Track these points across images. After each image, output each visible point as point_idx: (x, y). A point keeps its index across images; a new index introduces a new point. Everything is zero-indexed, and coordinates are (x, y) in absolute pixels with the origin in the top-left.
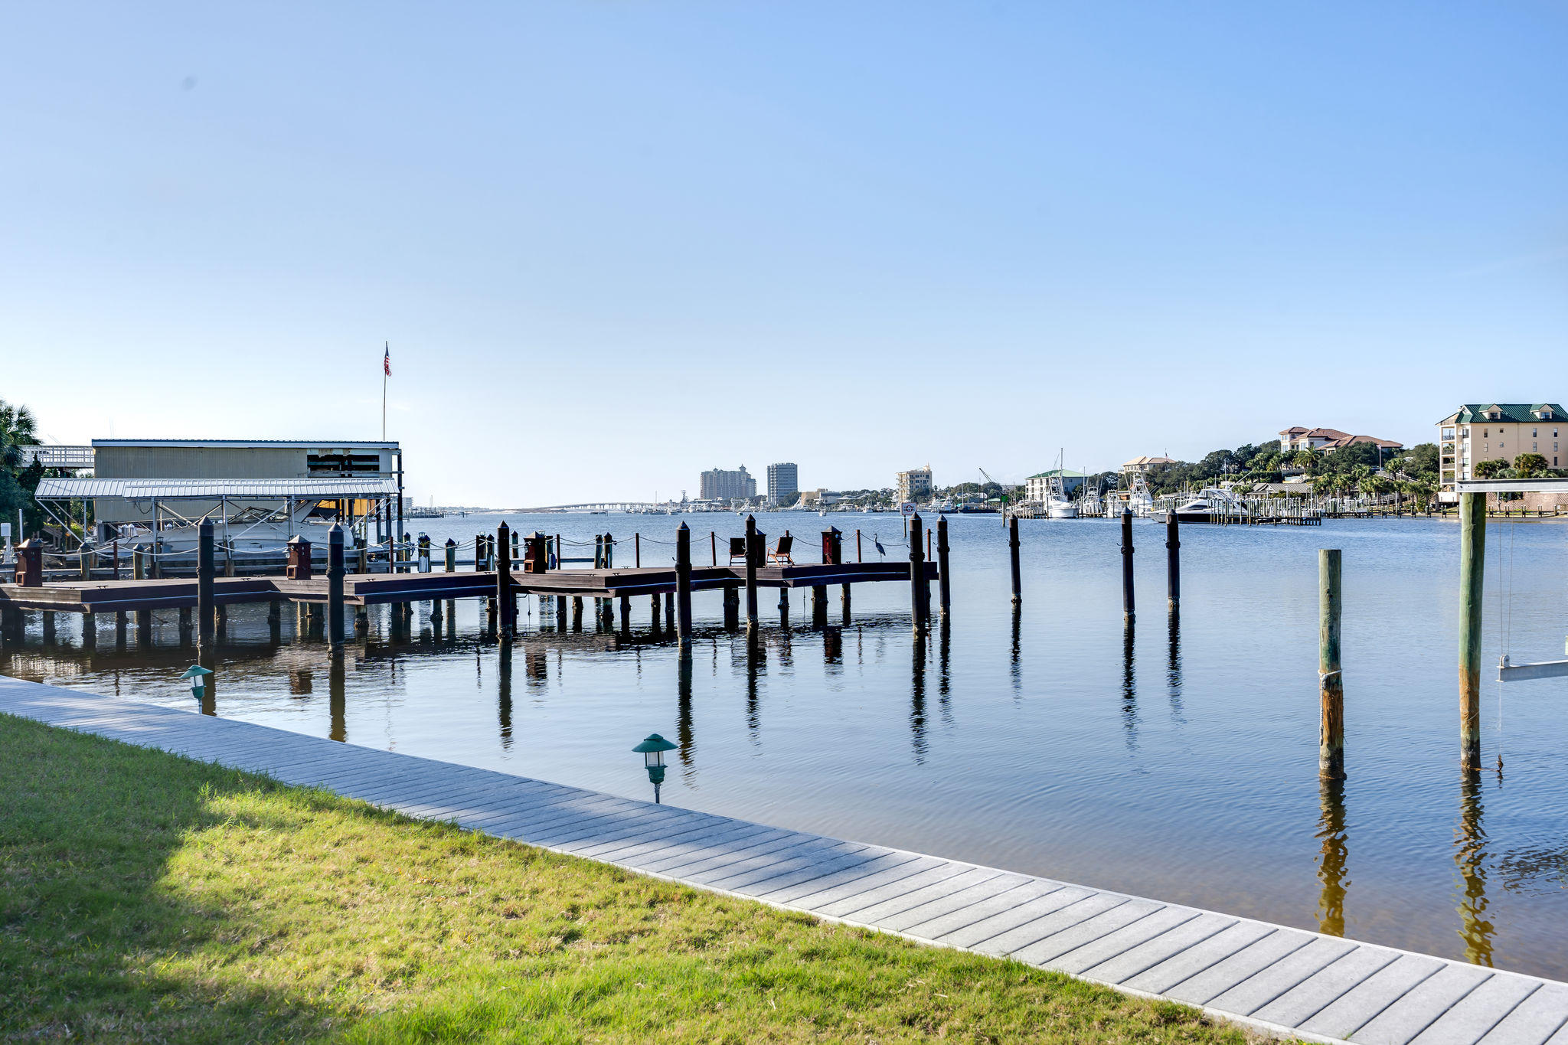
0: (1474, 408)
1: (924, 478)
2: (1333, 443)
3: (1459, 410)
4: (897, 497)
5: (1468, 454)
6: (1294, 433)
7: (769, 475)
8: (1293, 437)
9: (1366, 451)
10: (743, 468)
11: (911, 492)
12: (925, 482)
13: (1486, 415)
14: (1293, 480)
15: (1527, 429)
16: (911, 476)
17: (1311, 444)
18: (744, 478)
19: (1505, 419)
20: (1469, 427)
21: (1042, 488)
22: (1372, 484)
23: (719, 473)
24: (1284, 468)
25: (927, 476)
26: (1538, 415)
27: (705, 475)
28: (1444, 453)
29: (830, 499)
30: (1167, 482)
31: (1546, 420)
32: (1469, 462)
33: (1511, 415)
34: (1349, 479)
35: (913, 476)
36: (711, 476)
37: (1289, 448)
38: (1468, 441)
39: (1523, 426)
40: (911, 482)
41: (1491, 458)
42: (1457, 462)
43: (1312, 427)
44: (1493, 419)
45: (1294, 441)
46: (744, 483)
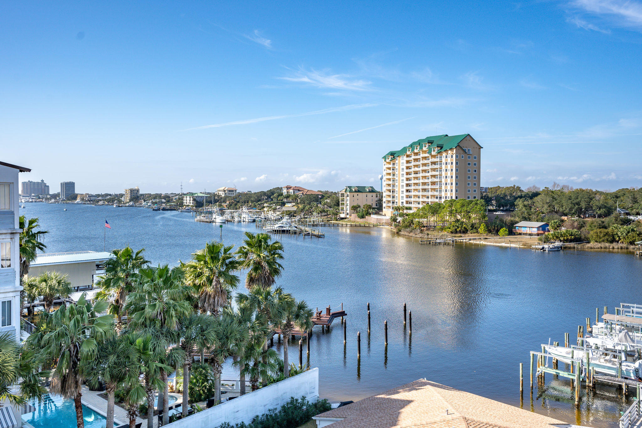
0: (350, 187)
1: (136, 192)
2: (301, 192)
3: (345, 188)
4: (124, 199)
5: (348, 202)
6: (288, 188)
7: (61, 186)
8: (287, 189)
9: (314, 198)
10: (42, 181)
11: (131, 197)
12: (137, 193)
13: (353, 190)
14: (290, 205)
15: (365, 194)
16: (131, 191)
17: (294, 192)
18: (43, 185)
19: (359, 191)
20: (349, 194)
21: (190, 200)
22: (319, 210)
23: (31, 182)
24: (285, 200)
25: (138, 191)
26: (367, 190)
27: (22, 183)
28: (341, 201)
29: (92, 198)
30: (241, 201)
31: (370, 192)
32: (348, 205)
33: (360, 190)
34: (310, 207)
35: (132, 191)
36: (27, 184)
37: (286, 193)
38: (348, 198)
39: (363, 193)
40: (131, 193)
41: (355, 204)
42: (345, 205)
43: (293, 186)
44: (356, 191)
45: (288, 190)
46: (43, 187)
